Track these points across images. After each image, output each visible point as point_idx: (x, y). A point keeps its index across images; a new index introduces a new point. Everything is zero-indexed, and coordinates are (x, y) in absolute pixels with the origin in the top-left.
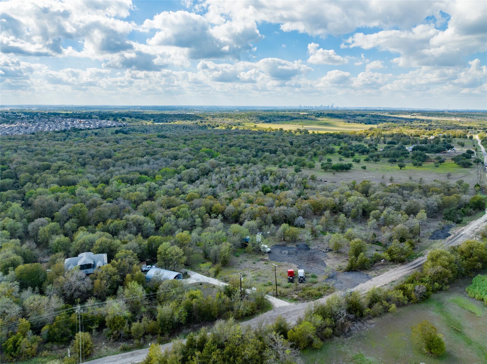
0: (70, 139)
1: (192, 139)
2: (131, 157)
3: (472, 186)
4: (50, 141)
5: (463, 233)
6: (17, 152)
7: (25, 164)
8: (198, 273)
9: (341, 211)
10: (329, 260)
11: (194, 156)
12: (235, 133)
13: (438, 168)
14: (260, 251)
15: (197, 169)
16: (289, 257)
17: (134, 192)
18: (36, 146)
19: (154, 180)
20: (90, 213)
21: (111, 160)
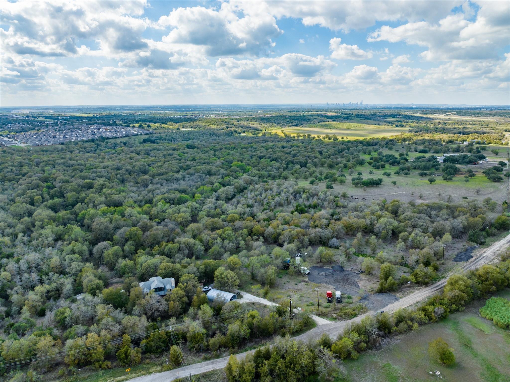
0: (101, 150)
1: (221, 149)
2: (167, 173)
3: (500, 203)
4: (81, 152)
5: (485, 255)
6: (55, 167)
7: (67, 182)
8: (249, 293)
9: (372, 232)
10: (362, 282)
11: (226, 170)
12: (263, 140)
13: (468, 183)
14: (300, 272)
15: (233, 187)
16: (327, 279)
17: (179, 213)
18: (70, 159)
19: (194, 200)
20: (144, 236)
21: (148, 177)
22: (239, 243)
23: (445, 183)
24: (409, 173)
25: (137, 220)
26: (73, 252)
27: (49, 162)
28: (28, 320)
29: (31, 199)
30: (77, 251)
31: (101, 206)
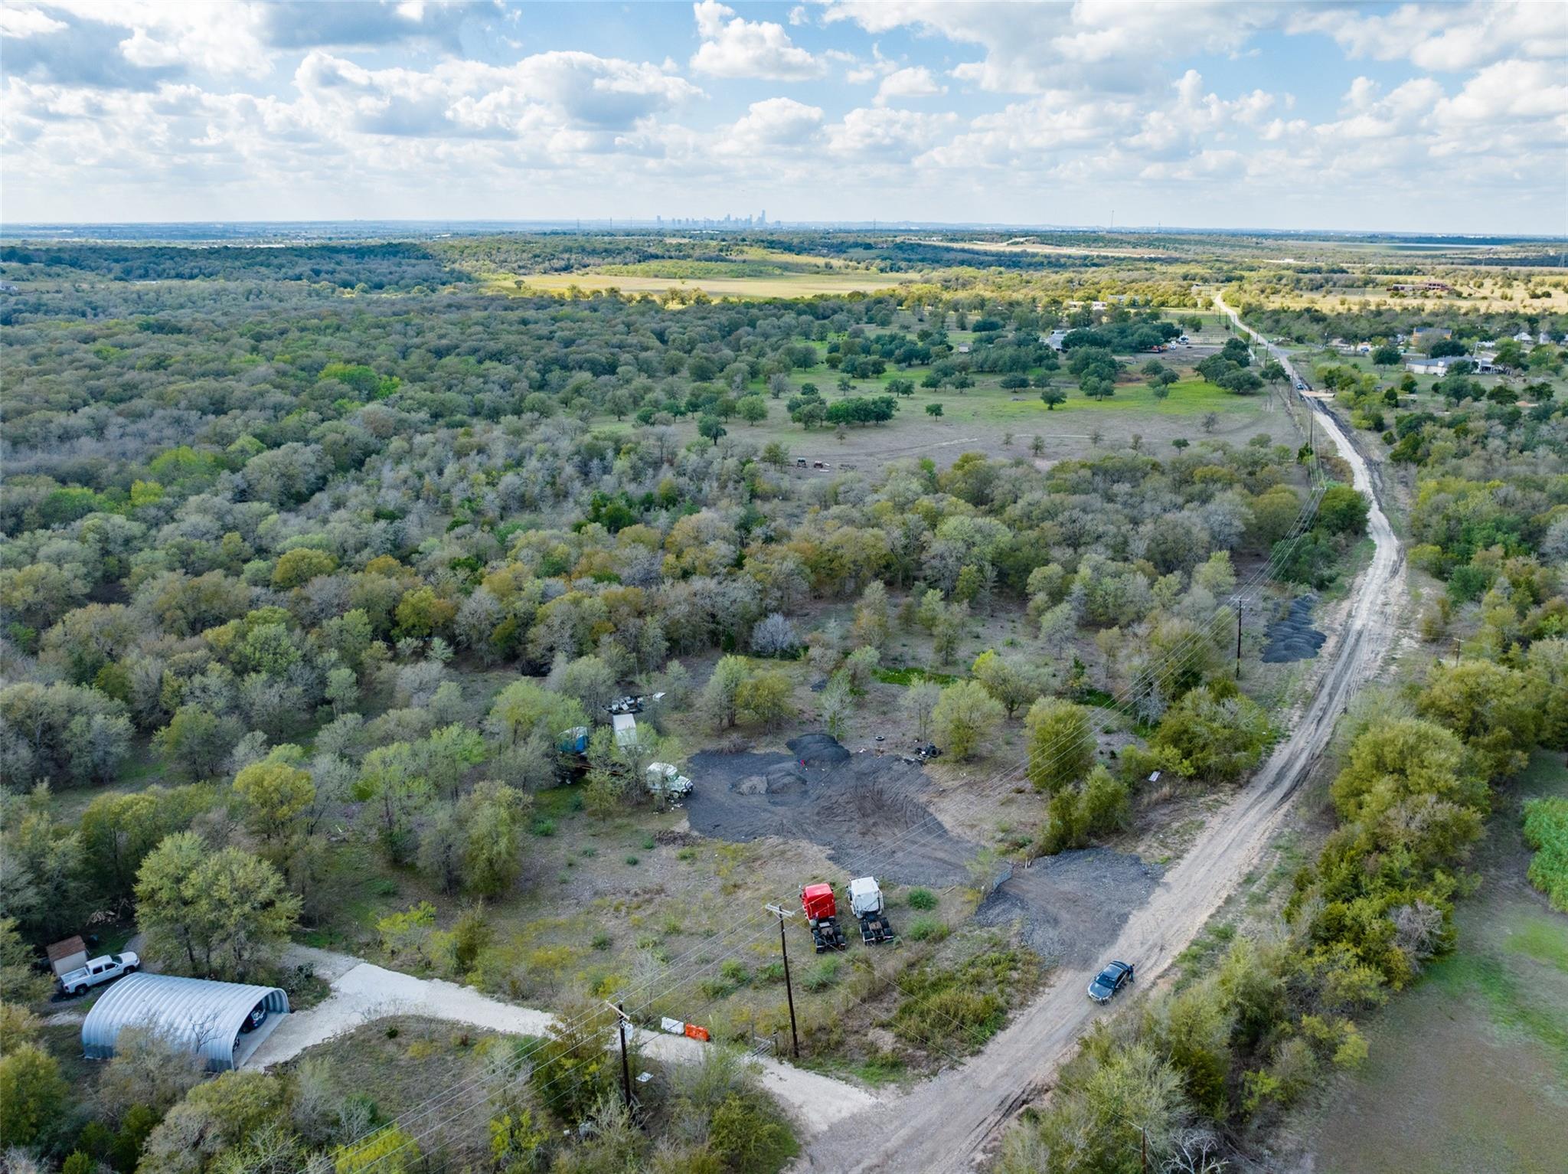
1: (283, 333)
5: (1357, 625)
8: (369, 958)
9: (918, 576)
11: (296, 395)
13: (1164, 401)
14: (646, 792)
15: (314, 446)
16: (780, 810)
17: (24, 567)
19: (123, 506)
23: (1092, 404)
24: (969, 382)
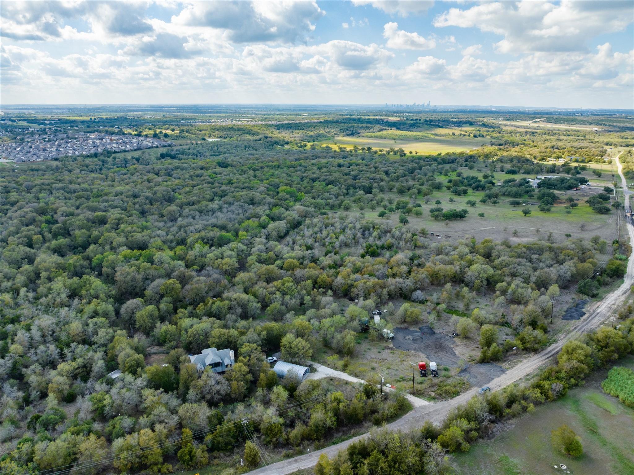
0: (108, 169)
1: (262, 168)
2: (199, 202)
3: (609, 242)
4: (83, 172)
5: (599, 310)
6: (52, 193)
7: (72, 214)
8: (323, 365)
9: (463, 281)
10: (458, 348)
11: (273, 198)
12: (313, 156)
13: (569, 215)
15: (284, 221)
17: (222, 258)
18: (71, 182)
19: (238, 239)
20: (184, 290)
21: (175, 207)
22: (302, 299)
23: (542, 215)
24: (497, 201)
25: (170, 269)
26: (96, 314)
27: (44, 187)
28: (56, 410)
29: (28, 238)
30: (100, 312)
31: (121, 248)
